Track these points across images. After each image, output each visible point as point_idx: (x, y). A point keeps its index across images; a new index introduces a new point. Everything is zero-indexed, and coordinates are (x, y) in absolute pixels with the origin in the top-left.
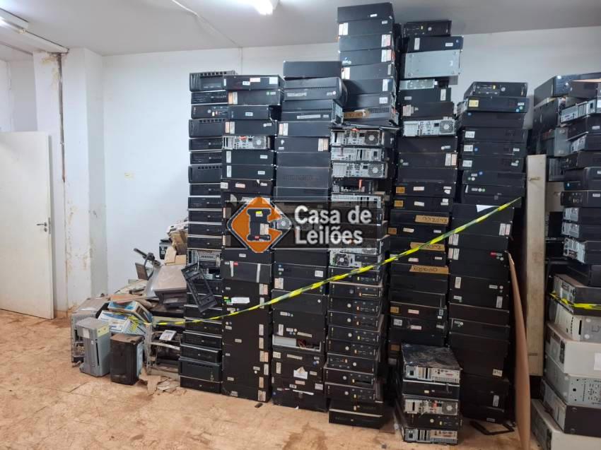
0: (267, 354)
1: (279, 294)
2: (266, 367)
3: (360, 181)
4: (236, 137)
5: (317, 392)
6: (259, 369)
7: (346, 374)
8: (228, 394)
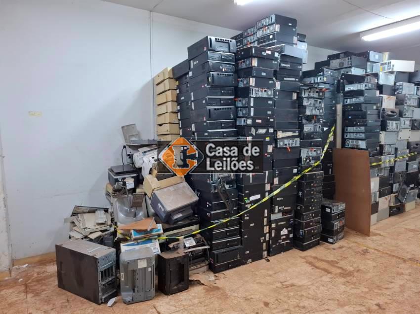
0: (268, 227)
1: (277, 188)
2: (268, 235)
3: (315, 117)
4: (257, 89)
5: (290, 239)
6: (263, 238)
7: (311, 221)
8: (246, 263)
